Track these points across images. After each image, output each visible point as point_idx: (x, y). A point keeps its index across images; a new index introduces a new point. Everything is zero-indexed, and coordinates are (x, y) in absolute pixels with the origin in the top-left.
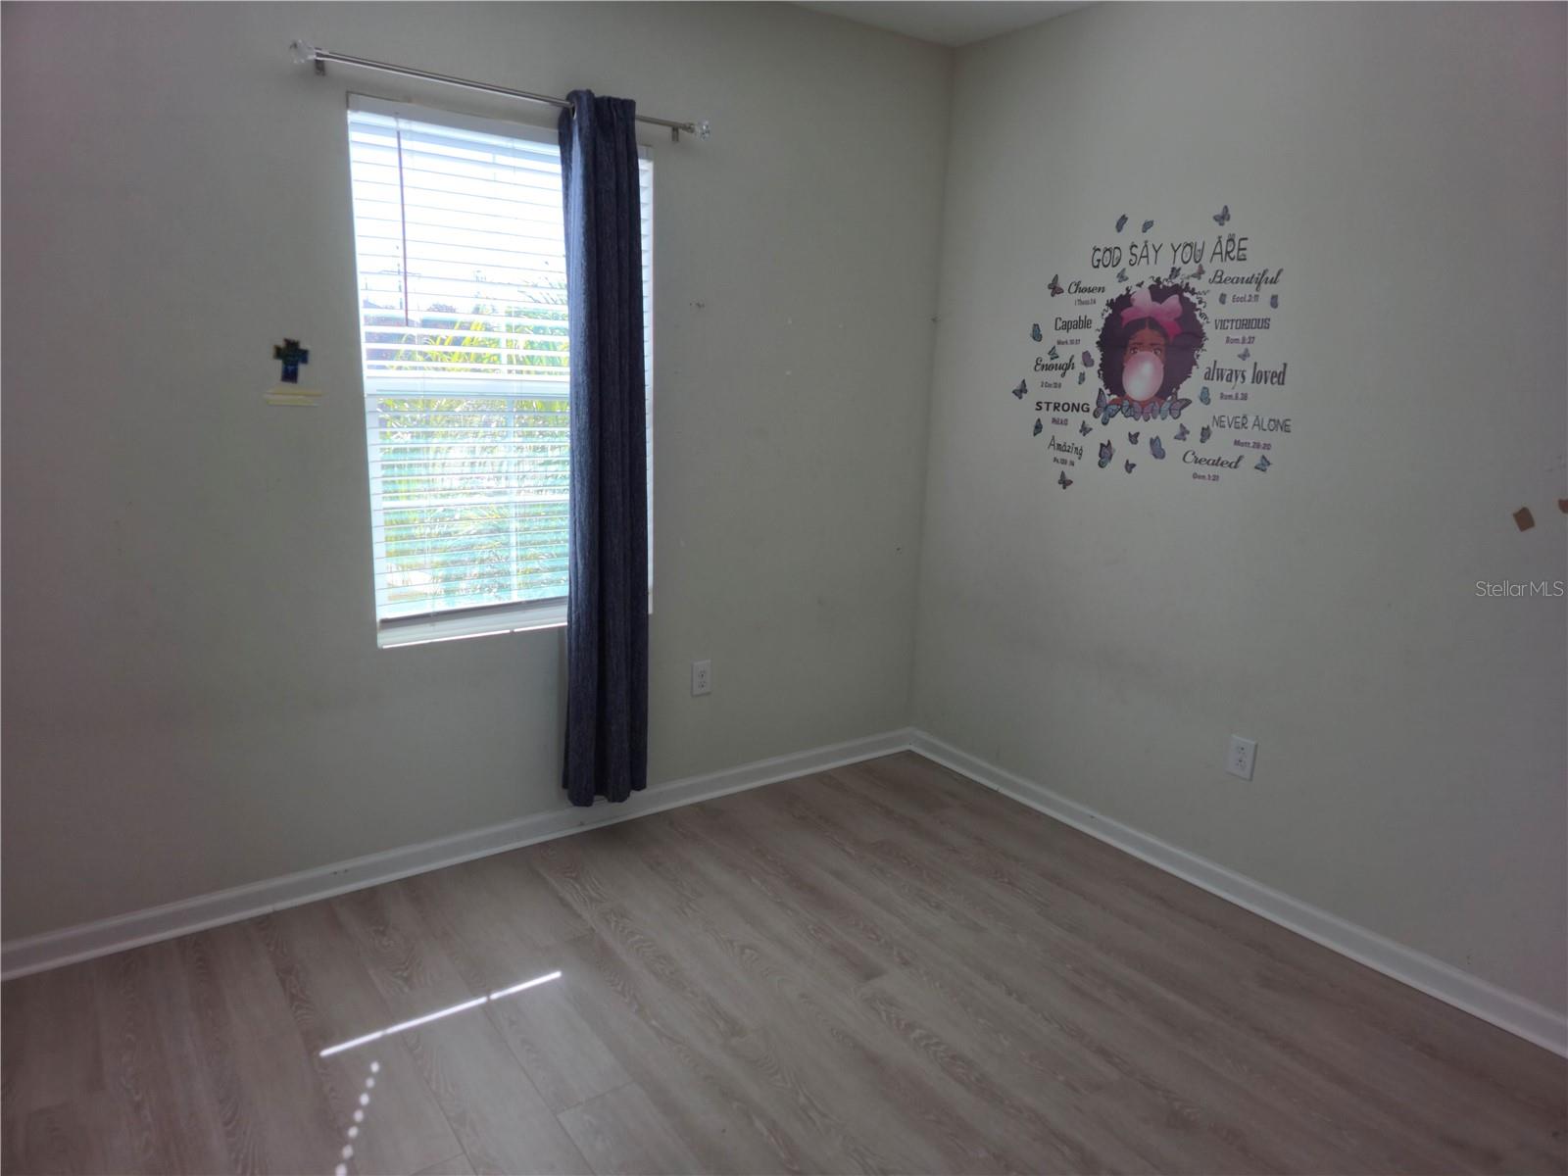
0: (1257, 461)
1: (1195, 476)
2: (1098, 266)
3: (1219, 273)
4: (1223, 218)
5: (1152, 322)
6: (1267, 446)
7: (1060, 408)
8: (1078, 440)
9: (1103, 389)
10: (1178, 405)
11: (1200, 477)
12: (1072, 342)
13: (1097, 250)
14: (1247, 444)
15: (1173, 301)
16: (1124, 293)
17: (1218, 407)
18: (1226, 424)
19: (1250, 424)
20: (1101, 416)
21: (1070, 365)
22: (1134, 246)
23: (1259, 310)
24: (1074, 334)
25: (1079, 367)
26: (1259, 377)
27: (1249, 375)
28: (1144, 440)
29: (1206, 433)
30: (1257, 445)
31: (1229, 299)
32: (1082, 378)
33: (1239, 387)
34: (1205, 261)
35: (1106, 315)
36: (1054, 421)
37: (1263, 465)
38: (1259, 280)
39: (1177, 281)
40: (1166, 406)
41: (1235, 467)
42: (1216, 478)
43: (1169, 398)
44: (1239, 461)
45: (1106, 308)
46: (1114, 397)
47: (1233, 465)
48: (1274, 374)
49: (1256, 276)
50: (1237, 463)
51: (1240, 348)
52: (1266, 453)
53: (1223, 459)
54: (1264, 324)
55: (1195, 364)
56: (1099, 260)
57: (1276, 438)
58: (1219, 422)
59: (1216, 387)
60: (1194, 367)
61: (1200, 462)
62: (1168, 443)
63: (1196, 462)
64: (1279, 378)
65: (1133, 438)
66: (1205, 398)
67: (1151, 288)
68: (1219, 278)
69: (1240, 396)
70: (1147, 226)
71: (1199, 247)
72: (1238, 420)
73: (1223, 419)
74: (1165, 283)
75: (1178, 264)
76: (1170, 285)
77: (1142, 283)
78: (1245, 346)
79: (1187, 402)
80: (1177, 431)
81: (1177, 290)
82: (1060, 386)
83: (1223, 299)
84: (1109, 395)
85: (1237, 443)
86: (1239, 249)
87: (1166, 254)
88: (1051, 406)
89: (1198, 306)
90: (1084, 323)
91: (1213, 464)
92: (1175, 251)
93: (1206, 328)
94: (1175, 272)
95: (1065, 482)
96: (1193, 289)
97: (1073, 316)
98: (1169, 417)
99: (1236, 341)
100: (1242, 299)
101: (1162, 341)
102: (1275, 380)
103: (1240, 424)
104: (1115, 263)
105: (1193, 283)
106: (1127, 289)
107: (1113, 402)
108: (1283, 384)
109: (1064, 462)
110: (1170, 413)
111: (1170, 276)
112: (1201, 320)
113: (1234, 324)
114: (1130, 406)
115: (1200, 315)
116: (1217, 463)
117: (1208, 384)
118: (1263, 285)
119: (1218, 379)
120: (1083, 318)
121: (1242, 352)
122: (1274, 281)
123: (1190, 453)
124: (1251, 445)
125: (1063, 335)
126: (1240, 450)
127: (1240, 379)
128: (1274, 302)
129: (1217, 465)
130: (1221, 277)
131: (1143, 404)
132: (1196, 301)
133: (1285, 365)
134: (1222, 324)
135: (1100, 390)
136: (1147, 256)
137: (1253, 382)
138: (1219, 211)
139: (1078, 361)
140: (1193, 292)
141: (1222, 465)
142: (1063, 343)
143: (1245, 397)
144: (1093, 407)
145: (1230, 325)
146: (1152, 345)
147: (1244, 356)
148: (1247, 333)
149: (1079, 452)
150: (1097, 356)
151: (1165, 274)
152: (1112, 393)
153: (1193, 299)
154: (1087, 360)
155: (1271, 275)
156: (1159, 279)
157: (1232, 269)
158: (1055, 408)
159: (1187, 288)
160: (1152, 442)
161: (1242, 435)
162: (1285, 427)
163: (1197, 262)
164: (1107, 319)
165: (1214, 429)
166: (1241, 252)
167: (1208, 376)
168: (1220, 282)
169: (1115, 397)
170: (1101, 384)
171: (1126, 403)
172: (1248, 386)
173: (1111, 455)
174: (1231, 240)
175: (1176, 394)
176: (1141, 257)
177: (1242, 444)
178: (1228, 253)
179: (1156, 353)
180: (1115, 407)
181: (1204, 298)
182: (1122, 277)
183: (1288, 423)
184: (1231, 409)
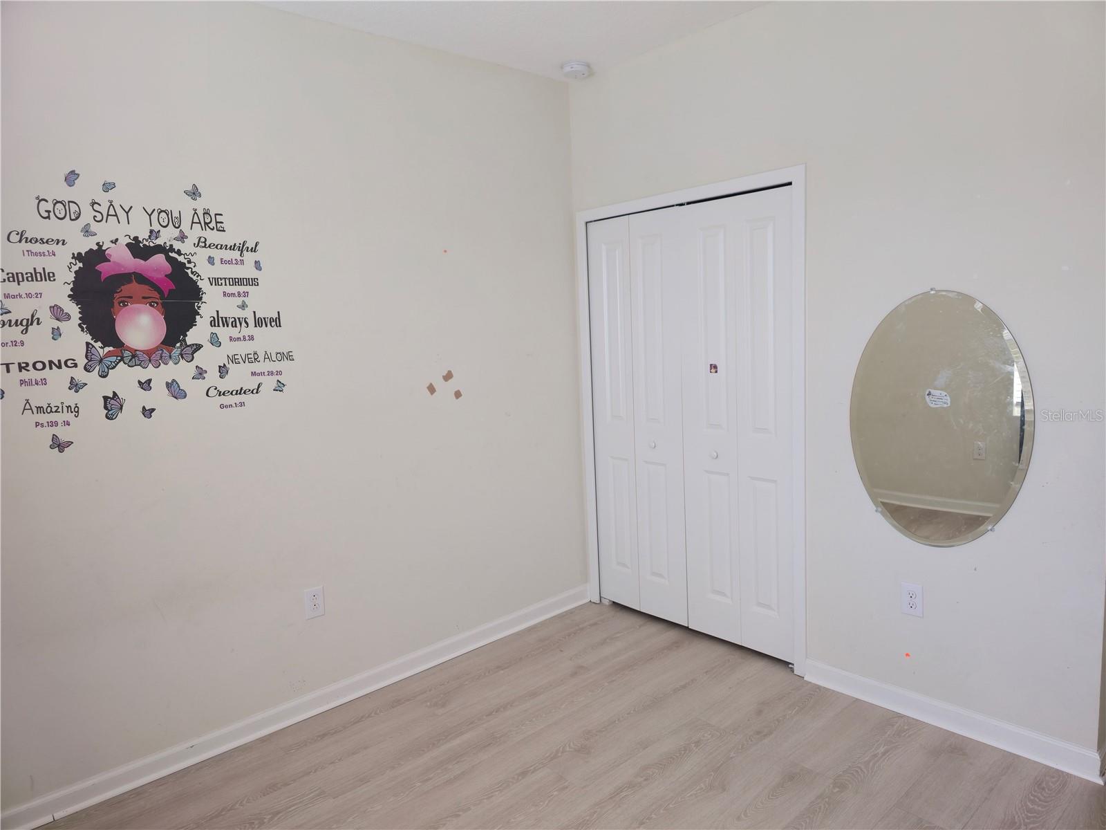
0: (275, 385)
1: (222, 406)
2: (48, 217)
3: (203, 240)
4: (194, 193)
5: (141, 278)
6: (279, 373)
7: (30, 367)
8: (71, 398)
9: (92, 342)
10: (189, 350)
11: (226, 407)
12: (29, 295)
13: (41, 200)
14: (262, 374)
15: (159, 259)
16: (95, 248)
17: (229, 348)
18: (240, 360)
19: (261, 358)
20: (97, 368)
21: (33, 320)
22: (93, 203)
23: (247, 271)
24: (27, 287)
25: (49, 322)
26: (259, 322)
27: (251, 321)
28: (159, 386)
29: (223, 371)
30: (271, 373)
31: (217, 261)
32: (56, 333)
33: (246, 332)
34: (185, 226)
35: (75, 268)
36: (22, 382)
37: (280, 387)
38: (242, 248)
39: (159, 242)
40: (176, 352)
41: (257, 393)
42: (242, 404)
43: (178, 345)
44: (259, 387)
45: (73, 261)
46: (107, 349)
47: (255, 391)
48: (271, 320)
49: (238, 245)
50: (258, 390)
51: (239, 301)
52: (279, 378)
53: (244, 389)
54: (253, 282)
55: (198, 314)
56: (48, 212)
57: (283, 365)
58: (233, 359)
59: (223, 333)
60: (198, 317)
61: (224, 394)
62: (186, 383)
63: (220, 395)
64: (276, 322)
65: (146, 385)
66: (215, 341)
67: (128, 245)
68: (202, 243)
69: (247, 338)
70: (108, 187)
71: (176, 214)
72: (250, 356)
73: (236, 357)
75: (156, 227)
76: (152, 245)
77: (117, 240)
78: (244, 298)
79: (198, 347)
80: (193, 372)
81: (160, 249)
82: (22, 343)
83: (211, 260)
84: (101, 348)
85: (253, 374)
86: (217, 222)
87: (139, 218)
88: (14, 368)
89: (188, 265)
90: (49, 277)
91: (236, 394)
92: (150, 216)
93: (200, 284)
94: (153, 234)
95: (59, 445)
96: (179, 251)
97: (26, 265)
98: (182, 362)
99: (233, 295)
100: (230, 262)
101: (155, 294)
102: (273, 324)
103: (253, 359)
104: (73, 217)
105: (177, 245)
106: (98, 244)
107: (109, 354)
108: (280, 326)
109: (53, 424)
110: (182, 358)
111: (150, 236)
112: (195, 278)
113: (227, 281)
114: (134, 356)
115: (192, 273)
116: (240, 392)
117: (215, 330)
118: (245, 252)
119: (224, 326)
120: (39, 270)
121: (240, 303)
122: (254, 250)
123: (212, 389)
124: (266, 374)
125: (13, 288)
126: (258, 379)
127: (244, 324)
128: (258, 265)
129: (240, 394)
130: (205, 242)
131: (149, 353)
132: (186, 261)
133: (279, 312)
134: (215, 281)
135: (88, 344)
136: (116, 215)
137: (256, 326)
138: (190, 188)
139: (45, 315)
140: (179, 253)
141: (245, 392)
142: (14, 297)
143: (252, 338)
144: (82, 361)
145: (223, 281)
146: (144, 298)
147: (243, 306)
148: (242, 289)
149: (76, 411)
150: (74, 310)
151: (143, 235)
152: (105, 345)
153: (181, 259)
154: (58, 313)
155: (251, 245)
156: (136, 238)
157: (212, 237)
158: (21, 368)
159: (172, 249)
160: (168, 385)
161: (256, 367)
162: (288, 356)
163: (178, 228)
164: (76, 272)
165: (231, 366)
166: (219, 225)
167: (214, 323)
168: (205, 247)
169: (111, 349)
170: (88, 338)
171: (127, 353)
172: (252, 330)
173: (122, 406)
174: (206, 213)
175: (185, 340)
176: (108, 215)
177: (259, 374)
178: (206, 224)
179: (151, 305)
180: (113, 359)
181: (193, 259)
182: (87, 231)
183: (291, 354)
184: (243, 348)
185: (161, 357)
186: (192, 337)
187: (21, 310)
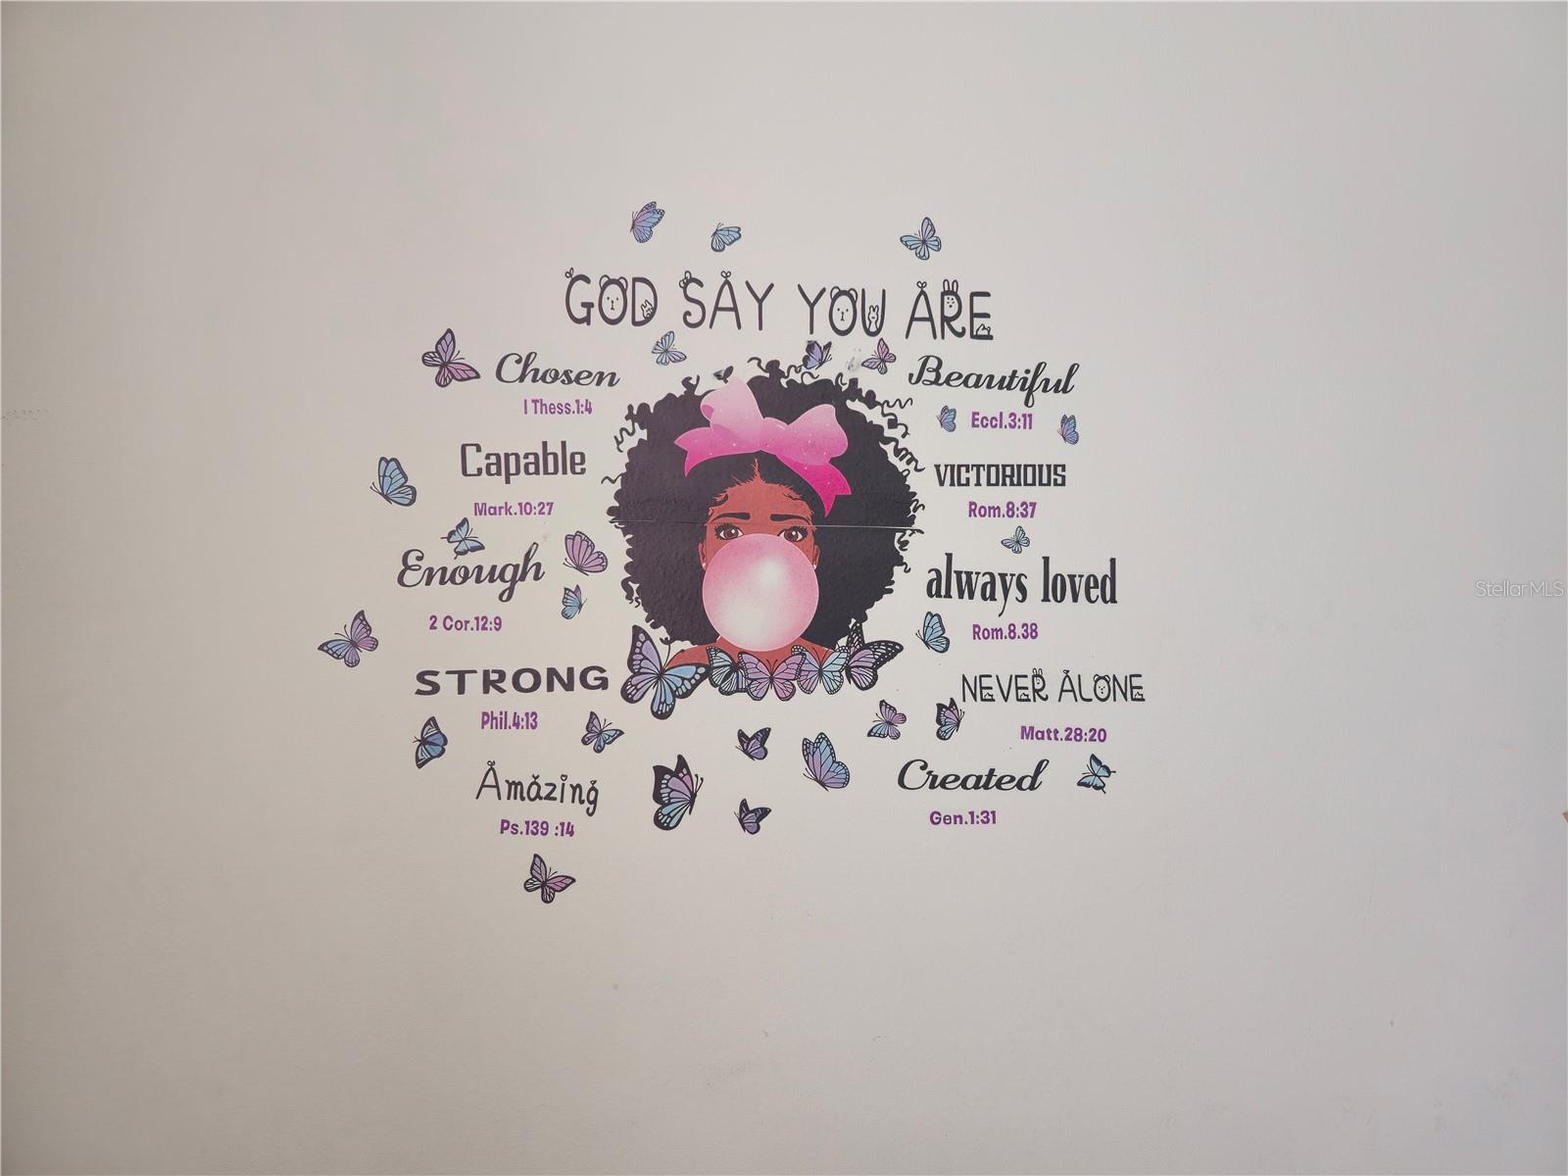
0: (1082, 767)
1: (936, 818)
2: (587, 320)
3: (932, 363)
4: (925, 242)
5: (772, 467)
6: (1099, 735)
7: (507, 684)
8: (584, 766)
9: (647, 627)
10: (867, 658)
11: (947, 820)
12: (525, 508)
13: (575, 278)
14: (1051, 734)
15: (822, 417)
16: (679, 391)
17: (969, 657)
18: (995, 691)
19: (1052, 689)
20: (651, 693)
21: (528, 568)
22: (689, 280)
23: (1038, 446)
24: (528, 487)
25: (559, 574)
26: (1056, 588)
27: (1034, 585)
28: (785, 749)
29: (947, 718)
30: (1075, 735)
31: (963, 420)
32: (572, 601)
33: (1017, 613)
34: (893, 332)
35: (631, 442)
36: (487, 719)
37: (1096, 776)
38: (1030, 383)
39: (827, 372)
40: (835, 660)
41: (1032, 787)
42: (989, 817)
43: (843, 642)
44: (1038, 771)
45: (628, 425)
46: (679, 646)
47: (1027, 783)
48: (1091, 582)
49: (1021, 374)
50: (1034, 778)
51: (1007, 527)
52: (1096, 748)
53: (998, 773)
54: (1052, 475)
55: (900, 562)
56: (588, 306)
57: (1113, 714)
58: (977, 689)
59: (960, 614)
60: (898, 570)
61: (943, 784)
62: (852, 747)
63: (932, 786)
64: (1104, 587)
65: (754, 744)
66: (935, 637)
67: (755, 384)
68: (931, 373)
69: (1019, 631)
70: (723, 238)
71: (874, 300)
72: (1022, 682)
73: (986, 682)
74: (797, 378)
75: (823, 334)
76: (808, 380)
77: (730, 370)
78: (1017, 521)
79: (892, 650)
80: (871, 716)
81: (826, 392)
82: (498, 624)
83: (947, 418)
84: (665, 642)
85: (1028, 733)
86: (973, 315)
87: (783, 309)
88: (474, 682)
89: (888, 433)
90: (571, 462)
91: (976, 787)
92: (812, 306)
93: (914, 482)
94: (816, 352)
95: (545, 884)
96: (871, 394)
97: (525, 436)
98: (848, 687)
99: (994, 510)
100: (995, 422)
101: (804, 510)
102: (1095, 593)
103: (1030, 692)
104: (639, 318)
105: (868, 381)
106: (686, 382)
107: (680, 660)
108: (1113, 600)
109: (538, 828)
110: (850, 676)
111: (806, 360)
112: (901, 466)
113: (983, 474)
114: (736, 667)
115: (897, 452)
116: (987, 781)
117: (937, 605)
118: (1038, 394)
119: (961, 596)
120: (554, 447)
121: (1010, 534)
122: (1062, 387)
123: (915, 767)
124: (1062, 734)
125: (493, 489)
126: (1038, 750)
127: (1014, 592)
128: (1069, 429)
129: (986, 787)
130: (937, 370)
131: (771, 661)
132: (883, 422)
133: (1113, 561)
134: (952, 475)
135: (637, 630)
136: (735, 309)
137: (1046, 599)
138: (914, 229)
139: (553, 556)
140: (870, 400)
141: (998, 785)
142: (495, 511)
143: (1031, 631)
144: (619, 674)
145: (972, 475)
146: (775, 517)
147: (1018, 543)
148: (1018, 494)
149: (589, 797)
150: (615, 544)
151: (790, 356)
152: (675, 636)
153: (874, 416)
154: (583, 553)
155: (1055, 372)
156: (773, 366)
157: (959, 355)
158: (488, 684)
159: (854, 391)
160: (809, 750)
161: (1037, 714)
162: (1129, 689)
163: (873, 334)
164: (631, 452)
165: (969, 707)
166: (978, 322)
167: (934, 589)
168: (936, 382)
169: (687, 645)
170: (639, 615)
171: (721, 659)
172: (1035, 609)
173: (694, 796)
174: (950, 292)
175: (859, 631)
176: (717, 308)
177: (1041, 735)
178: (946, 320)
179: (789, 537)
180: (689, 671)
181: (902, 416)
182: (666, 351)
183: (1136, 682)
184: (1005, 660)
185: (799, 671)
186: (881, 621)
187: (502, 544)
